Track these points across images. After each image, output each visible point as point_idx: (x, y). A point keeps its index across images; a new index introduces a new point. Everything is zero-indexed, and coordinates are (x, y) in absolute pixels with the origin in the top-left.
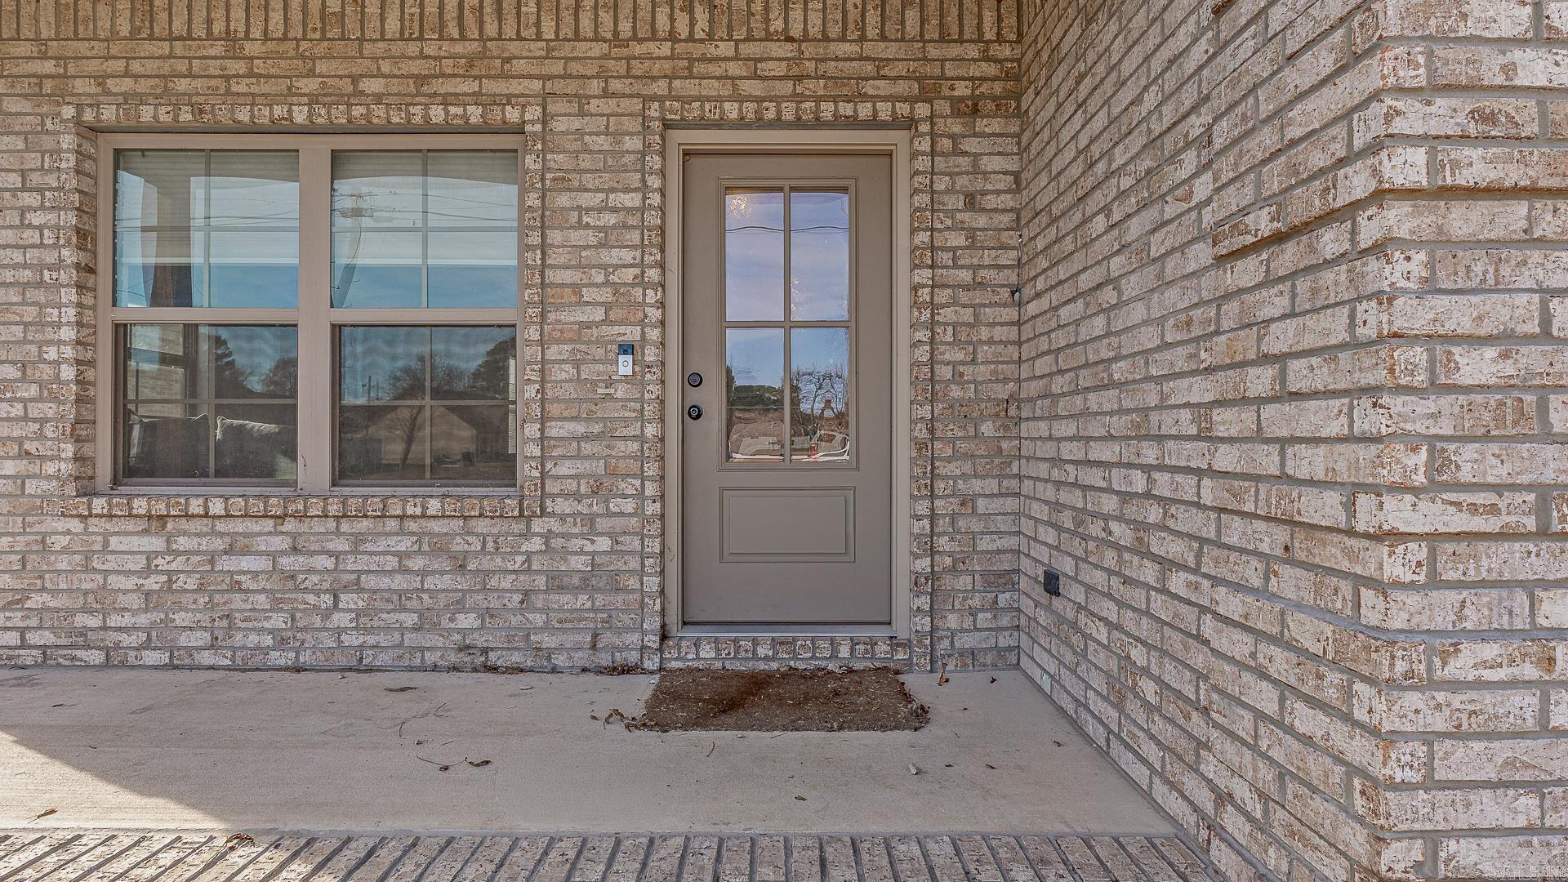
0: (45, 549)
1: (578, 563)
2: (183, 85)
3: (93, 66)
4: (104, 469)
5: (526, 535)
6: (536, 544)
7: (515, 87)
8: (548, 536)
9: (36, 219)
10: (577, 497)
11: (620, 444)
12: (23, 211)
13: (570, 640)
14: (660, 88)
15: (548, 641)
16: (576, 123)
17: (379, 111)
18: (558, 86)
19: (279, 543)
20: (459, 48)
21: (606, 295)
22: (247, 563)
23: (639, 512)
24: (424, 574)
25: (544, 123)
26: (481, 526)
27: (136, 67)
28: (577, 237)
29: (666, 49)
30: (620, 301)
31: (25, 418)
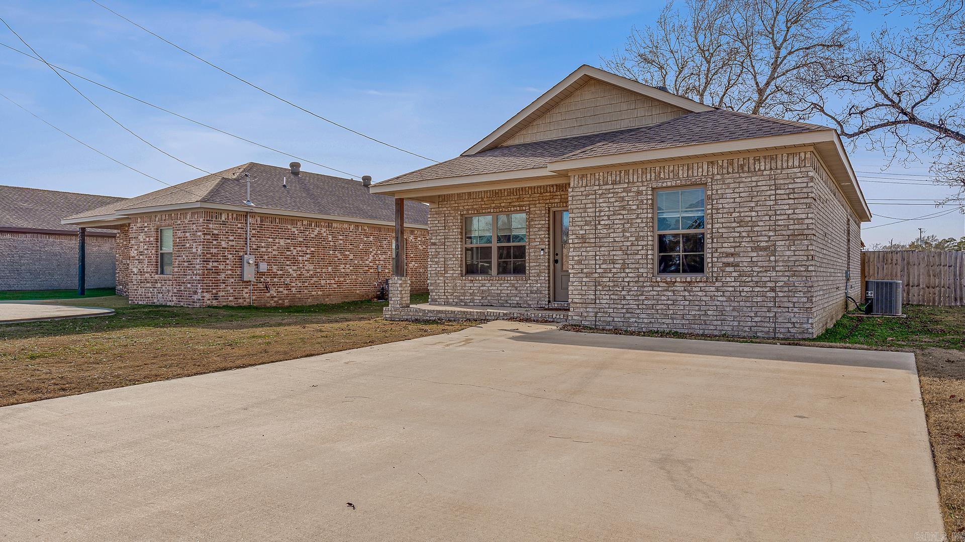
0: (456, 286)
1: (535, 288)
2: (475, 207)
3: (462, 204)
4: (464, 272)
5: (527, 283)
6: (528, 285)
7: (525, 203)
8: (530, 284)
9: (455, 230)
10: (535, 276)
11: (542, 267)
12: (453, 229)
13: (534, 302)
14: (548, 201)
15: (530, 303)
16: (534, 209)
17: (504, 209)
18: (531, 202)
19: (489, 285)
20: (516, 197)
21: (539, 240)
22: (484, 288)
23: (545, 279)
24: (511, 290)
25: (529, 209)
26: (520, 282)
27: (468, 204)
28: (535, 230)
29: (549, 194)
30: (542, 241)
31: (453, 264)
